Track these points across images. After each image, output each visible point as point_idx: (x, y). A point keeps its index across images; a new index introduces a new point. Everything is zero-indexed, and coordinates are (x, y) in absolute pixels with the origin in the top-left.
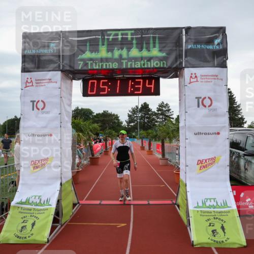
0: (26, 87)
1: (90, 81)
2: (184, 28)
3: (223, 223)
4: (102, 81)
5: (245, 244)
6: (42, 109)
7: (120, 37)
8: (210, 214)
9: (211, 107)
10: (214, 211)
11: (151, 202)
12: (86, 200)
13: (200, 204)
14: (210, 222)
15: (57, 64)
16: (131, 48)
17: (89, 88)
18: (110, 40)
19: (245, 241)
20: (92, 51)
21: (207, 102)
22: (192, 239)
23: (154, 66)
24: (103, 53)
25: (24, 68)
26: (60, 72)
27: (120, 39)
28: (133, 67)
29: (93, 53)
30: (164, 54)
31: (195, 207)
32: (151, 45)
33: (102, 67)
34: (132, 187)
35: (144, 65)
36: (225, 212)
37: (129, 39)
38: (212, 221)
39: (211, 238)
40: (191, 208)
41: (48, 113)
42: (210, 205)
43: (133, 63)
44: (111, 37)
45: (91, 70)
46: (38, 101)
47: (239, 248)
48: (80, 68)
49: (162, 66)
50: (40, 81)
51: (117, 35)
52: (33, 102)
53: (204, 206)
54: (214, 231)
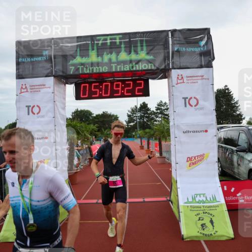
0: (21, 93)
1: (83, 85)
2: (170, 30)
3: (211, 217)
4: (93, 84)
5: (232, 236)
6: (37, 114)
7: (109, 41)
8: (199, 209)
9: (197, 107)
10: (203, 206)
11: (146, 200)
12: (83, 199)
13: (190, 200)
14: (199, 216)
15: (50, 70)
16: (120, 52)
17: (82, 92)
18: (100, 45)
19: (233, 233)
20: (82, 56)
21: (193, 102)
22: (182, 234)
23: (142, 68)
24: (93, 57)
25: (19, 75)
26: (53, 77)
27: (109, 44)
28: (122, 70)
29: (84, 58)
30: (152, 57)
31: (185, 203)
32: (139, 48)
33: (92, 71)
34: (129, 186)
35: (133, 67)
36: (213, 206)
37: (118, 43)
38: (202, 215)
39: (200, 231)
40: (181, 203)
41: (43, 117)
42: (199, 200)
43: (122, 66)
44: (100, 42)
45: (82, 74)
46: (34, 106)
47: (227, 241)
48: (71, 73)
49: (150, 68)
50: (34, 87)
51: (106, 40)
52: (28, 107)
53: (194, 201)
54: (203, 225)
